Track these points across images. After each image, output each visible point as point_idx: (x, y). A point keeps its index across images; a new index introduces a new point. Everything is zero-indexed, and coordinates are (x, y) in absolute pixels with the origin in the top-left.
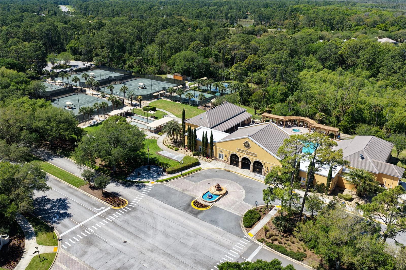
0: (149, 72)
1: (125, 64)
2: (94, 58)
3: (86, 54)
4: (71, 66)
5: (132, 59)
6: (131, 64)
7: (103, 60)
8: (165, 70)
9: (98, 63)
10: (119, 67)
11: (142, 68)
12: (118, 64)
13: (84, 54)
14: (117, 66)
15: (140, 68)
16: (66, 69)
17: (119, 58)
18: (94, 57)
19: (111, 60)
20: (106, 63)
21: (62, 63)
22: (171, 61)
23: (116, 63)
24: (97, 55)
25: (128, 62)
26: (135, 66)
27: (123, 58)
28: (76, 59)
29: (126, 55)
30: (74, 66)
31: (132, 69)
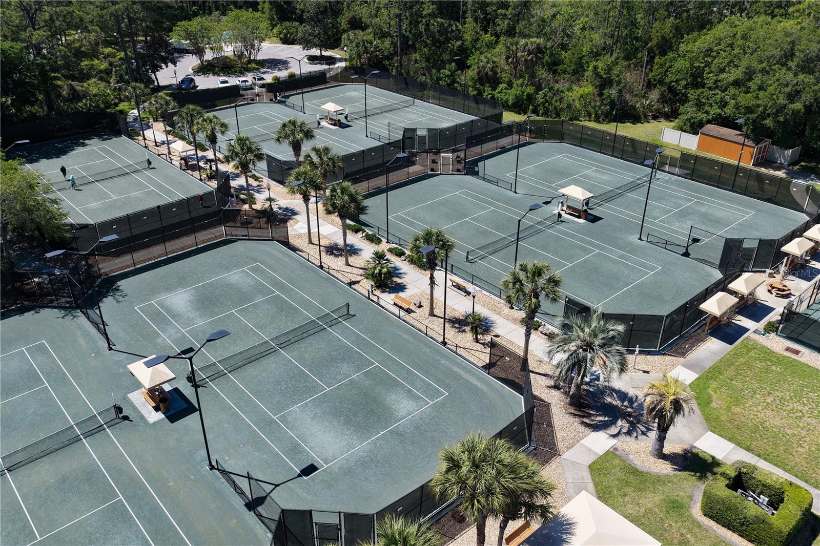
0: (569, 106)
1: (463, 66)
2: (345, 36)
3: (319, 20)
4: (262, 63)
5: (491, 46)
6: (492, 69)
7: (376, 47)
8: (639, 104)
9: (359, 56)
10: (439, 79)
11: (539, 88)
12: (435, 63)
13: (312, 19)
14: (430, 72)
15: (530, 90)
16: (241, 73)
17: (441, 40)
18: (345, 31)
19: (406, 47)
20: (388, 58)
21: (228, 50)
22: (681, 64)
23: (428, 60)
24: (356, 24)
25: (479, 61)
26: (505, 77)
27: (457, 39)
28: (286, 35)
29: (469, 28)
30: (275, 64)
31: (494, 89)
